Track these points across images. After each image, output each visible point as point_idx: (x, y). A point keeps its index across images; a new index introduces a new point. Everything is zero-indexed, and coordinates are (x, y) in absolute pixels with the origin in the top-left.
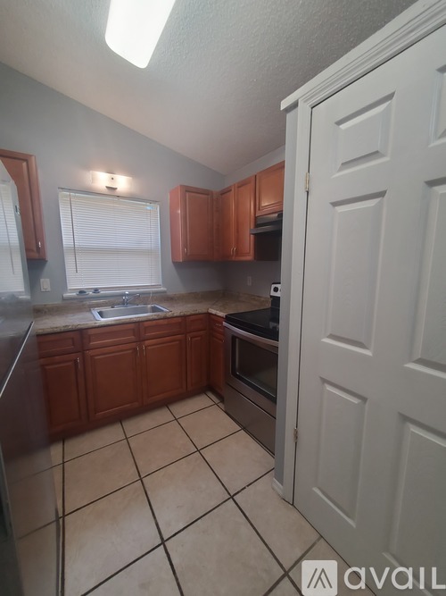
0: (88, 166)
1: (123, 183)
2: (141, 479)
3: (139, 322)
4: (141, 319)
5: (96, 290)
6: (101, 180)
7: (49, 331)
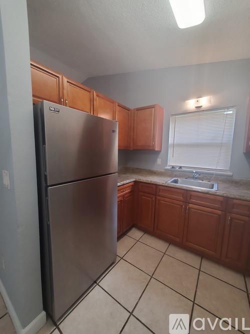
0: (187, 98)
1: (205, 102)
2: (152, 277)
3: (187, 190)
4: (188, 189)
5: (181, 167)
6: (191, 104)
7: (145, 181)
